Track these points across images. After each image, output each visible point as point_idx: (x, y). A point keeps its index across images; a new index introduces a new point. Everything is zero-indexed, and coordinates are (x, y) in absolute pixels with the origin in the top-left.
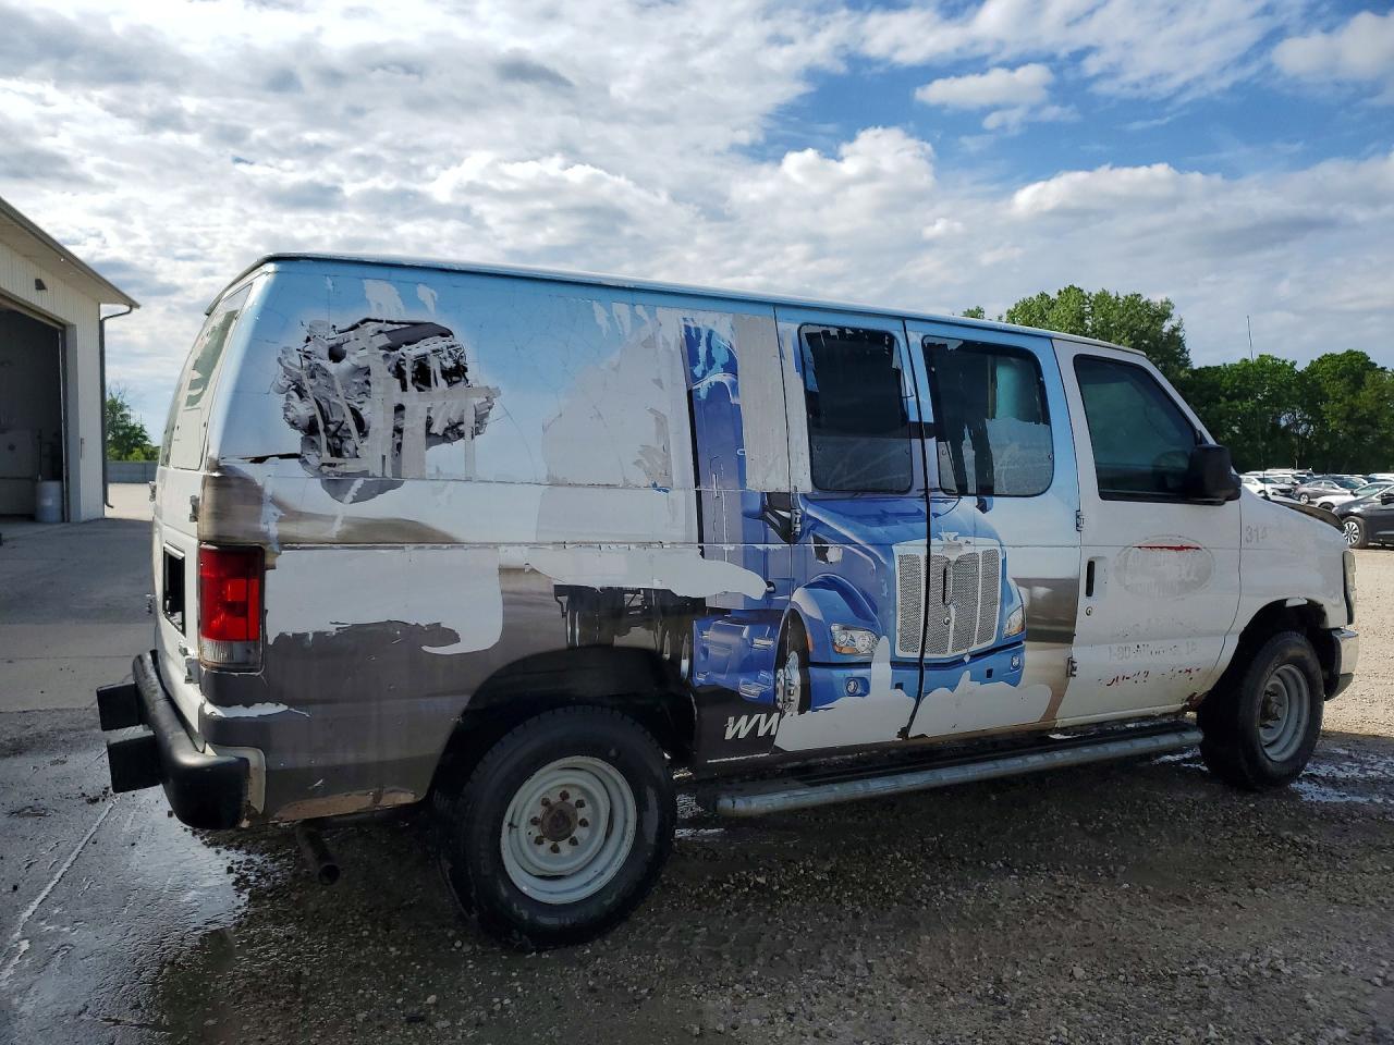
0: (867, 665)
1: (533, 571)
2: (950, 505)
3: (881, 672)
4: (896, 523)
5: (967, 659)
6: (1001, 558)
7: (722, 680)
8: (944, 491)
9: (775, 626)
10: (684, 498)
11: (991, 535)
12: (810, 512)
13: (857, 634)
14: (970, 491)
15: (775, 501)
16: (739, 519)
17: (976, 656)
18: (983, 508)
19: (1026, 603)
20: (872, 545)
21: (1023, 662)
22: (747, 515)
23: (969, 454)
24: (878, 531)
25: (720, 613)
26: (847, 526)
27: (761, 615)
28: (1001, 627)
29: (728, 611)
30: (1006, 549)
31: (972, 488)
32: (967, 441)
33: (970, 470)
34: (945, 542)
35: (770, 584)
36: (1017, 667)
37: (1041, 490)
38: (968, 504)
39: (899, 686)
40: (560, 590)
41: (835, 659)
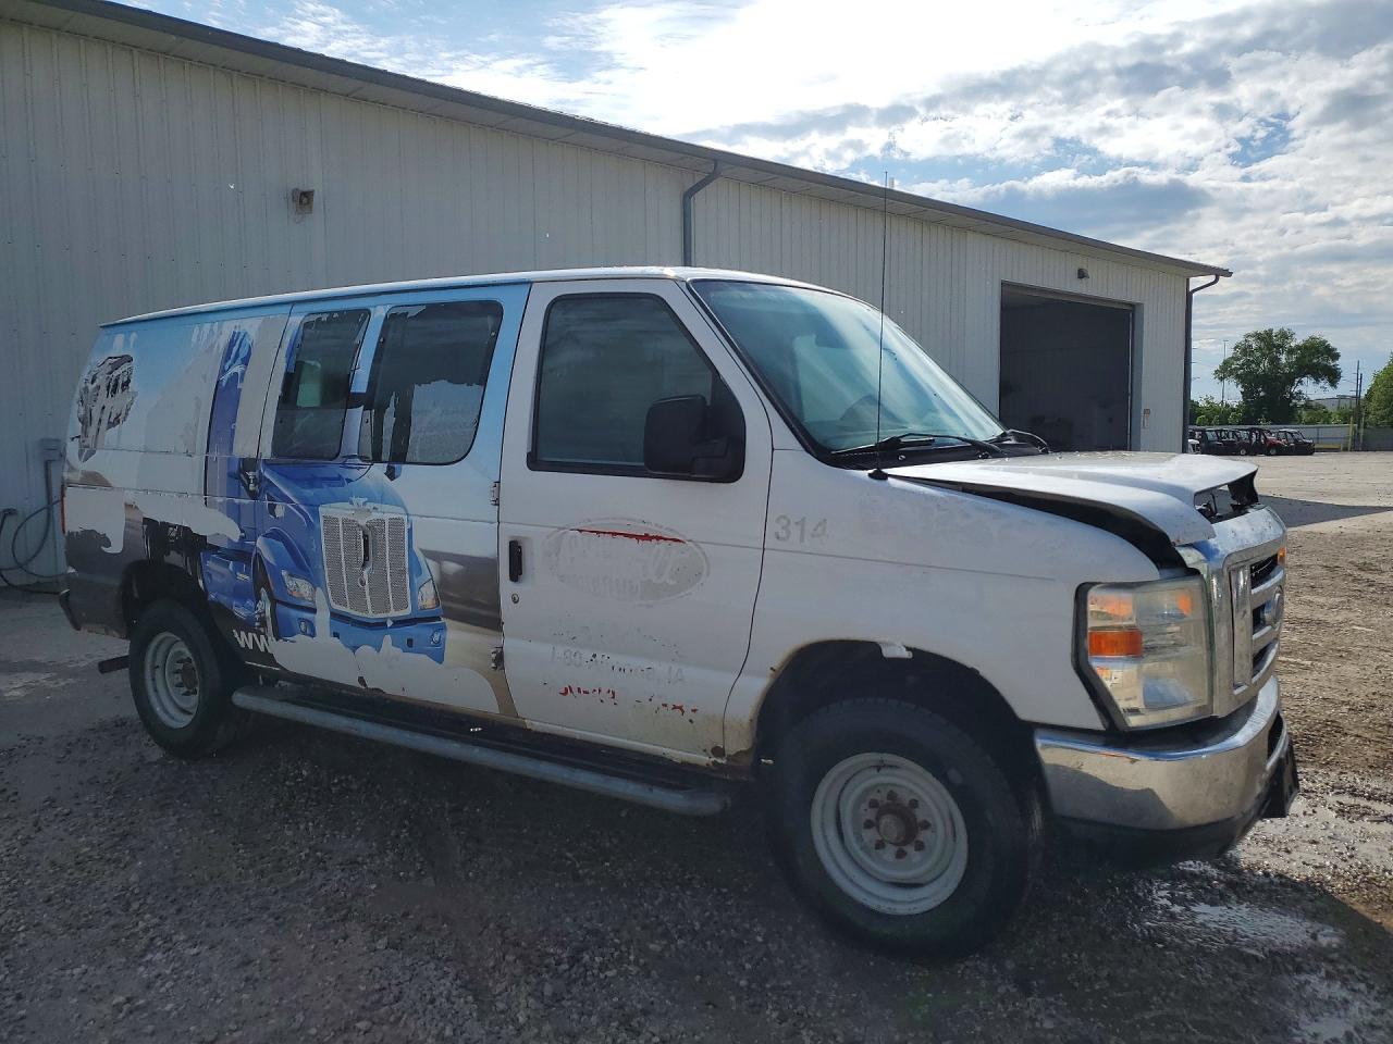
0: (314, 611)
1: (136, 507)
2: (362, 471)
3: (322, 619)
4: (322, 487)
5: (390, 624)
6: (407, 527)
7: (224, 599)
8: (361, 458)
9: (248, 564)
10: (199, 460)
11: (398, 503)
12: (266, 475)
13: (300, 582)
14: (383, 458)
15: (248, 464)
16: (225, 477)
17: (399, 622)
18: (391, 475)
19: (436, 577)
20: (305, 504)
21: (444, 639)
22: (230, 475)
23: (389, 420)
24: (309, 492)
25: (215, 549)
26: (287, 487)
27: (241, 554)
28: (414, 599)
29: (218, 548)
30: (413, 519)
31: (386, 456)
32: (391, 409)
33: (387, 437)
34: (355, 506)
35: (242, 531)
36: (438, 643)
37: (456, 457)
38: (379, 470)
39: (336, 635)
40: (147, 521)
41: (290, 601)
